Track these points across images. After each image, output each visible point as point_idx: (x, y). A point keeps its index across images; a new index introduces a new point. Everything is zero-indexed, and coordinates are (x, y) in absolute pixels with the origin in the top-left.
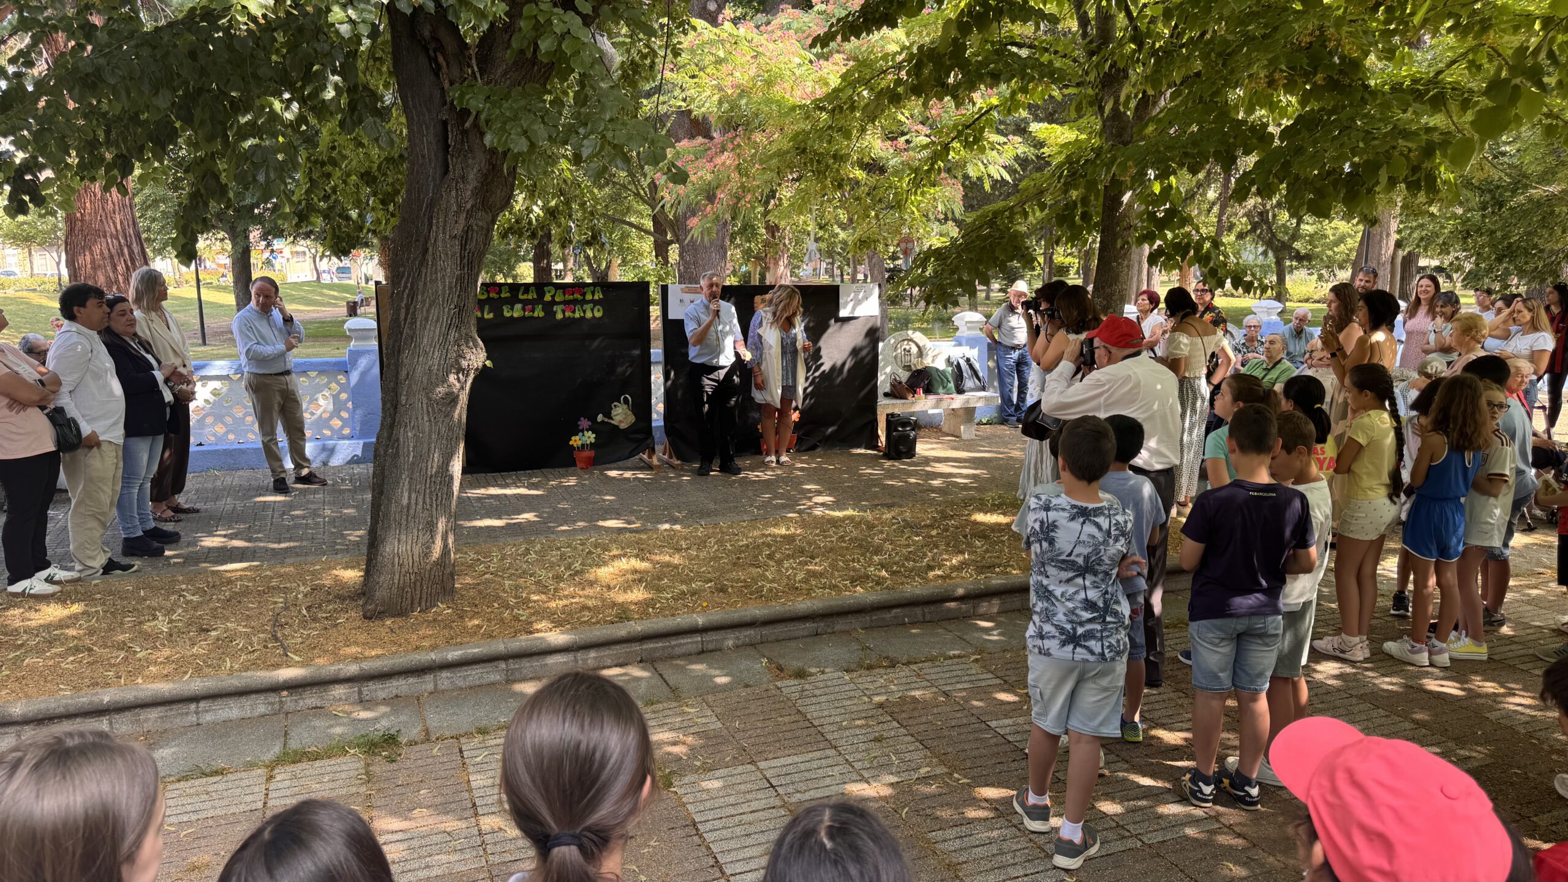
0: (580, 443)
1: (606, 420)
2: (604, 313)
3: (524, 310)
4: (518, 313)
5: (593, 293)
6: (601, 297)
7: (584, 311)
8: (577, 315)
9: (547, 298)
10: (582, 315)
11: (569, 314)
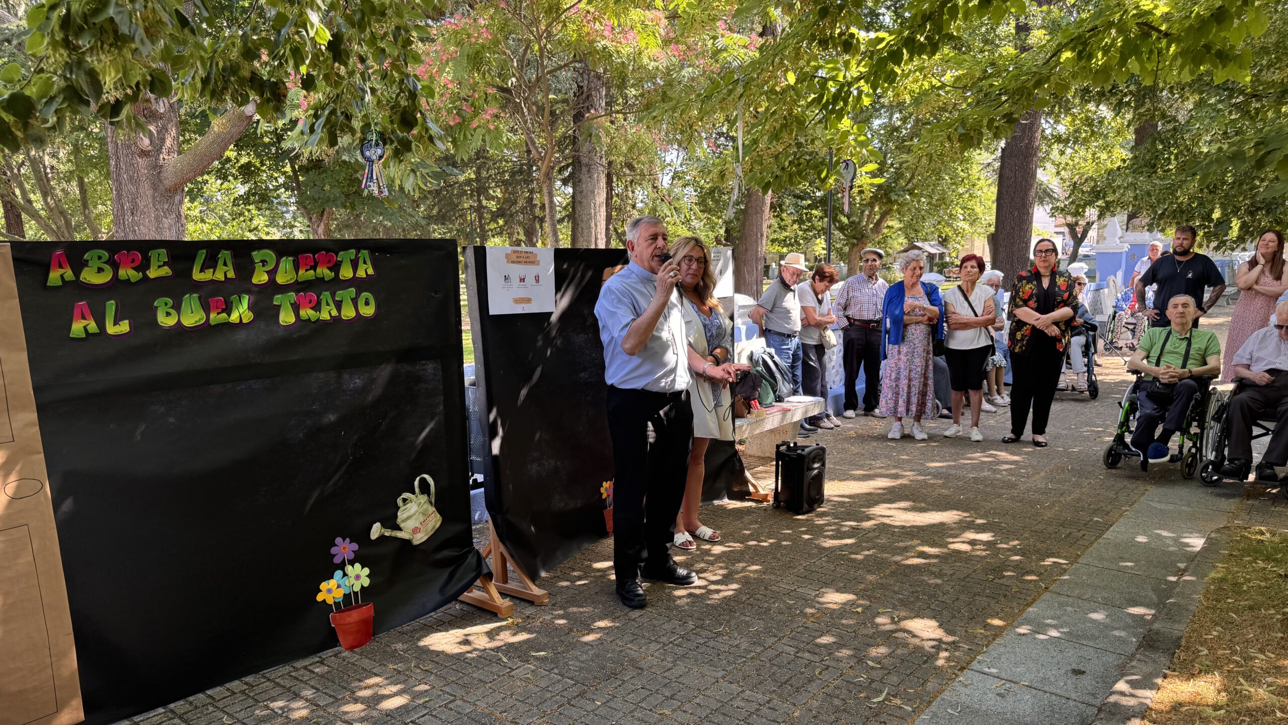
0: (339, 595)
1: (388, 533)
2: (378, 307)
3: (207, 310)
4: (192, 317)
5: (355, 265)
6: (371, 271)
7: (339, 305)
8: (325, 315)
9: (260, 277)
10: (334, 313)
11: (307, 313)
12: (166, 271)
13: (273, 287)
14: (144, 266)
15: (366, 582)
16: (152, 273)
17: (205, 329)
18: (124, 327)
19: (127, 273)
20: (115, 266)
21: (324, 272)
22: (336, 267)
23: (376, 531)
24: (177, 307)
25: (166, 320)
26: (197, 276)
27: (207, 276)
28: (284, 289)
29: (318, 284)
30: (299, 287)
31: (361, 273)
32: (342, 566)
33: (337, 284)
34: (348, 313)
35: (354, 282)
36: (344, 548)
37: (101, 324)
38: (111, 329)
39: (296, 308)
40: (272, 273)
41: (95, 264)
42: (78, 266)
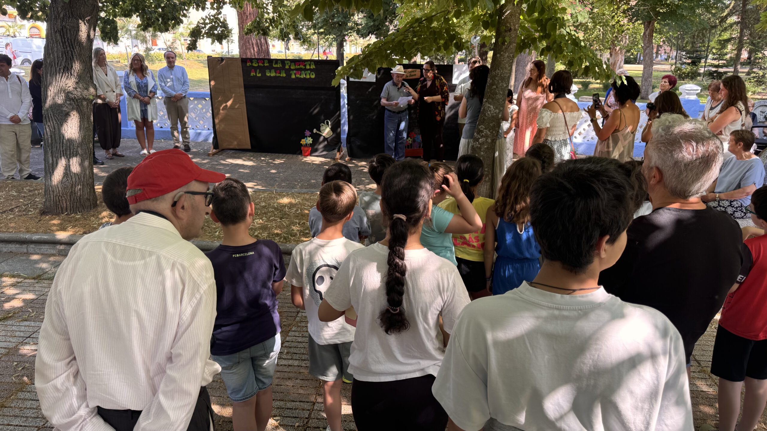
0: (305, 143)
1: (318, 132)
2: (316, 76)
3: (276, 73)
4: (273, 74)
5: (310, 65)
6: (314, 67)
7: (306, 74)
8: (302, 77)
9: (287, 67)
10: (305, 76)
11: (298, 76)
12: (268, 65)
13: (290, 69)
14: (264, 63)
15: (311, 142)
16: (265, 65)
17: (275, 77)
18: (260, 75)
19: (261, 64)
20: (258, 63)
21: (302, 66)
22: (305, 66)
23: (315, 131)
24: (270, 72)
25: (268, 75)
26: (274, 66)
27: (276, 66)
28: (293, 70)
29: (301, 69)
30: (296, 69)
31: (312, 67)
32: (307, 137)
33: (305, 70)
34: (308, 77)
35: (310, 69)
36: (308, 133)
37: (256, 74)
38: (258, 75)
39: (295, 74)
40: (290, 66)
41: (255, 62)
42: (252, 62)
